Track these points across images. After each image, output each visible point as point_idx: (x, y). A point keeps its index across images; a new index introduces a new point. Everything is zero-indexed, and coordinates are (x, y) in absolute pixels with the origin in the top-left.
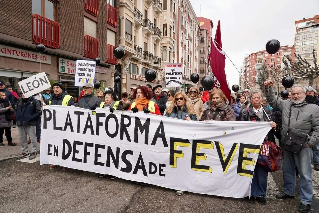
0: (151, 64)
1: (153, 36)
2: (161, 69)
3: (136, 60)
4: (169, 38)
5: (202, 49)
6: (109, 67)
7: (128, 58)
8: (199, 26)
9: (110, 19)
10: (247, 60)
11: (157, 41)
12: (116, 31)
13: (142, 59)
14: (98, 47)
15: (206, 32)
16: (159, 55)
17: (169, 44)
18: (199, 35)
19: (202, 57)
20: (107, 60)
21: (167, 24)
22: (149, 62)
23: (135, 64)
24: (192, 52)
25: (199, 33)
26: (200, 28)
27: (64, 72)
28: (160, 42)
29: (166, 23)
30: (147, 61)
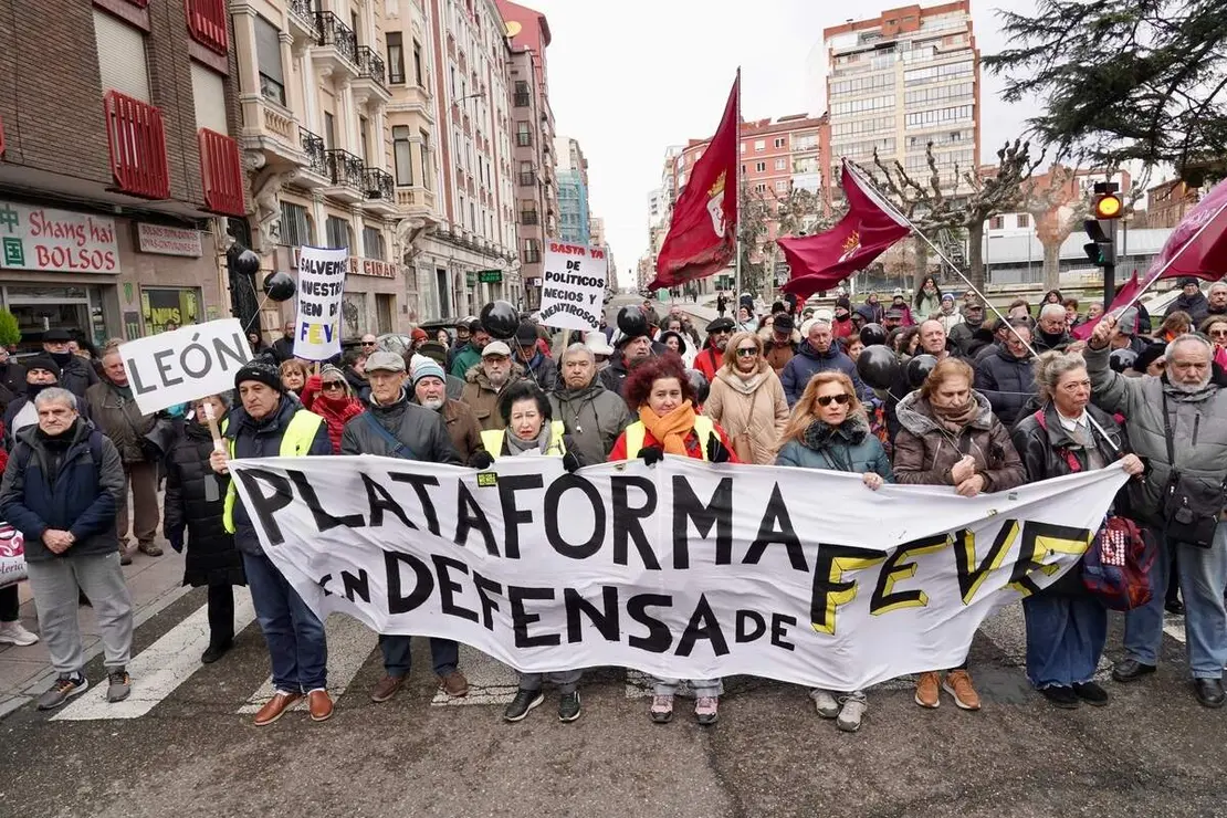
0: (358, 201)
1: (355, 86)
2: (394, 217)
3: (303, 189)
4: (415, 92)
5: (523, 129)
6: (202, 224)
7: (276, 183)
8: (504, 38)
9: (198, 15)
10: (676, 166)
11: (372, 104)
12: (225, 71)
13: (322, 182)
14: (165, 144)
15: (533, 63)
16: (381, 161)
17: (417, 115)
18: (508, 73)
19: (522, 162)
20: (206, 199)
21: (400, 33)
22: (353, 192)
23: (299, 206)
24: (490, 143)
25: (508, 66)
26: (509, 44)
27: (23, 263)
28: (382, 110)
29: (399, 30)
30: (346, 192)
